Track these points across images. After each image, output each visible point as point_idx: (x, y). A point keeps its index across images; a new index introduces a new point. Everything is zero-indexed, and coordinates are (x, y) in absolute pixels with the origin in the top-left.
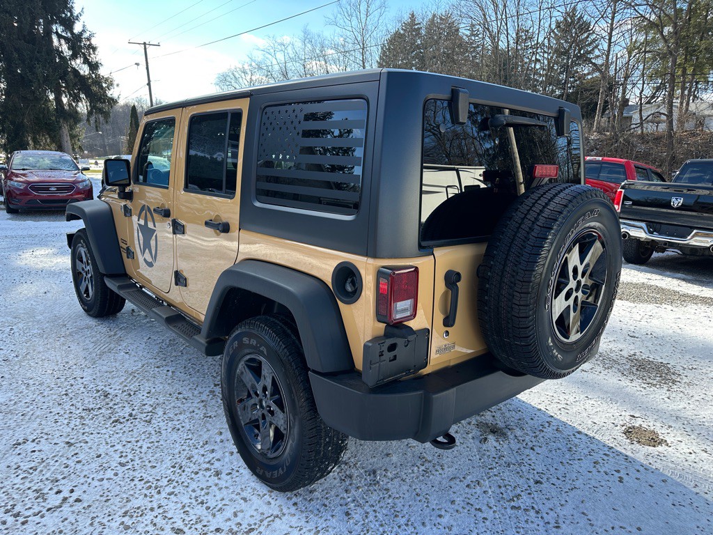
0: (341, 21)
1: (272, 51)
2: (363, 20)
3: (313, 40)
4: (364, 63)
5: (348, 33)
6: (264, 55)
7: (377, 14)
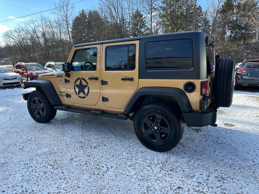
0: (57, 12)
1: (29, 23)
2: (66, 12)
3: (46, 19)
4: (68, 28)
5: (61, 17)
6: (25, 25)
7: (71, 10)
